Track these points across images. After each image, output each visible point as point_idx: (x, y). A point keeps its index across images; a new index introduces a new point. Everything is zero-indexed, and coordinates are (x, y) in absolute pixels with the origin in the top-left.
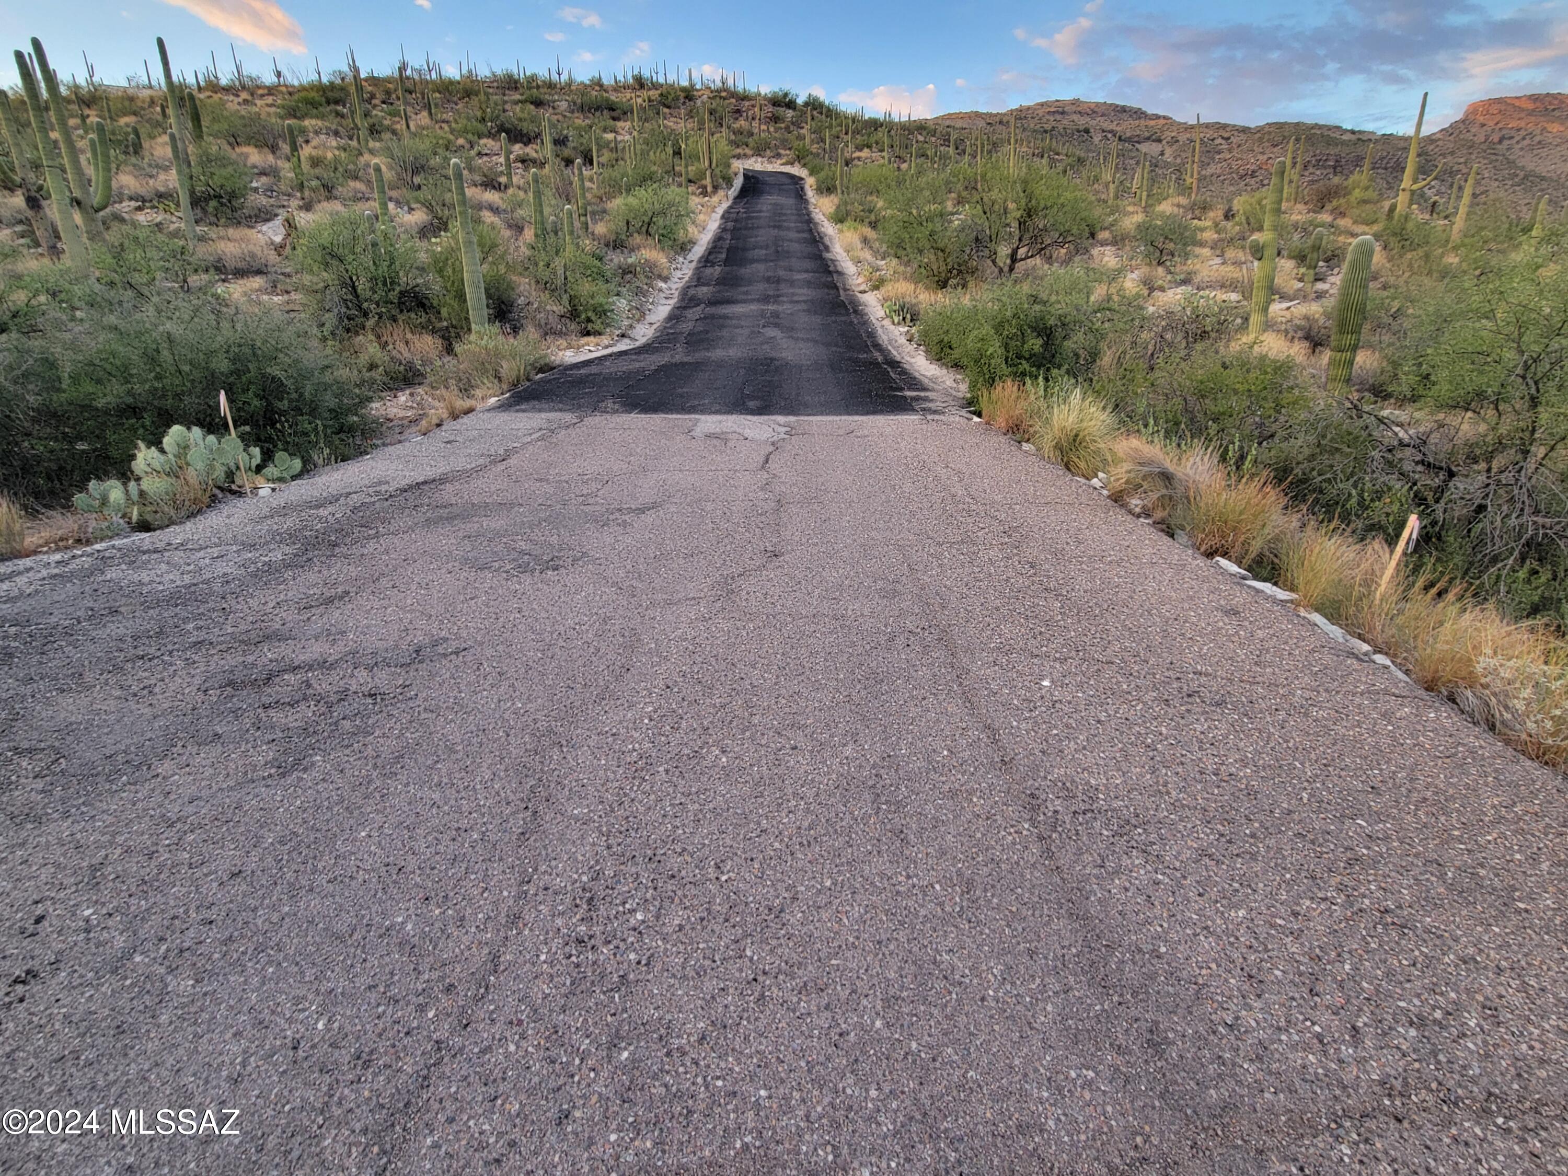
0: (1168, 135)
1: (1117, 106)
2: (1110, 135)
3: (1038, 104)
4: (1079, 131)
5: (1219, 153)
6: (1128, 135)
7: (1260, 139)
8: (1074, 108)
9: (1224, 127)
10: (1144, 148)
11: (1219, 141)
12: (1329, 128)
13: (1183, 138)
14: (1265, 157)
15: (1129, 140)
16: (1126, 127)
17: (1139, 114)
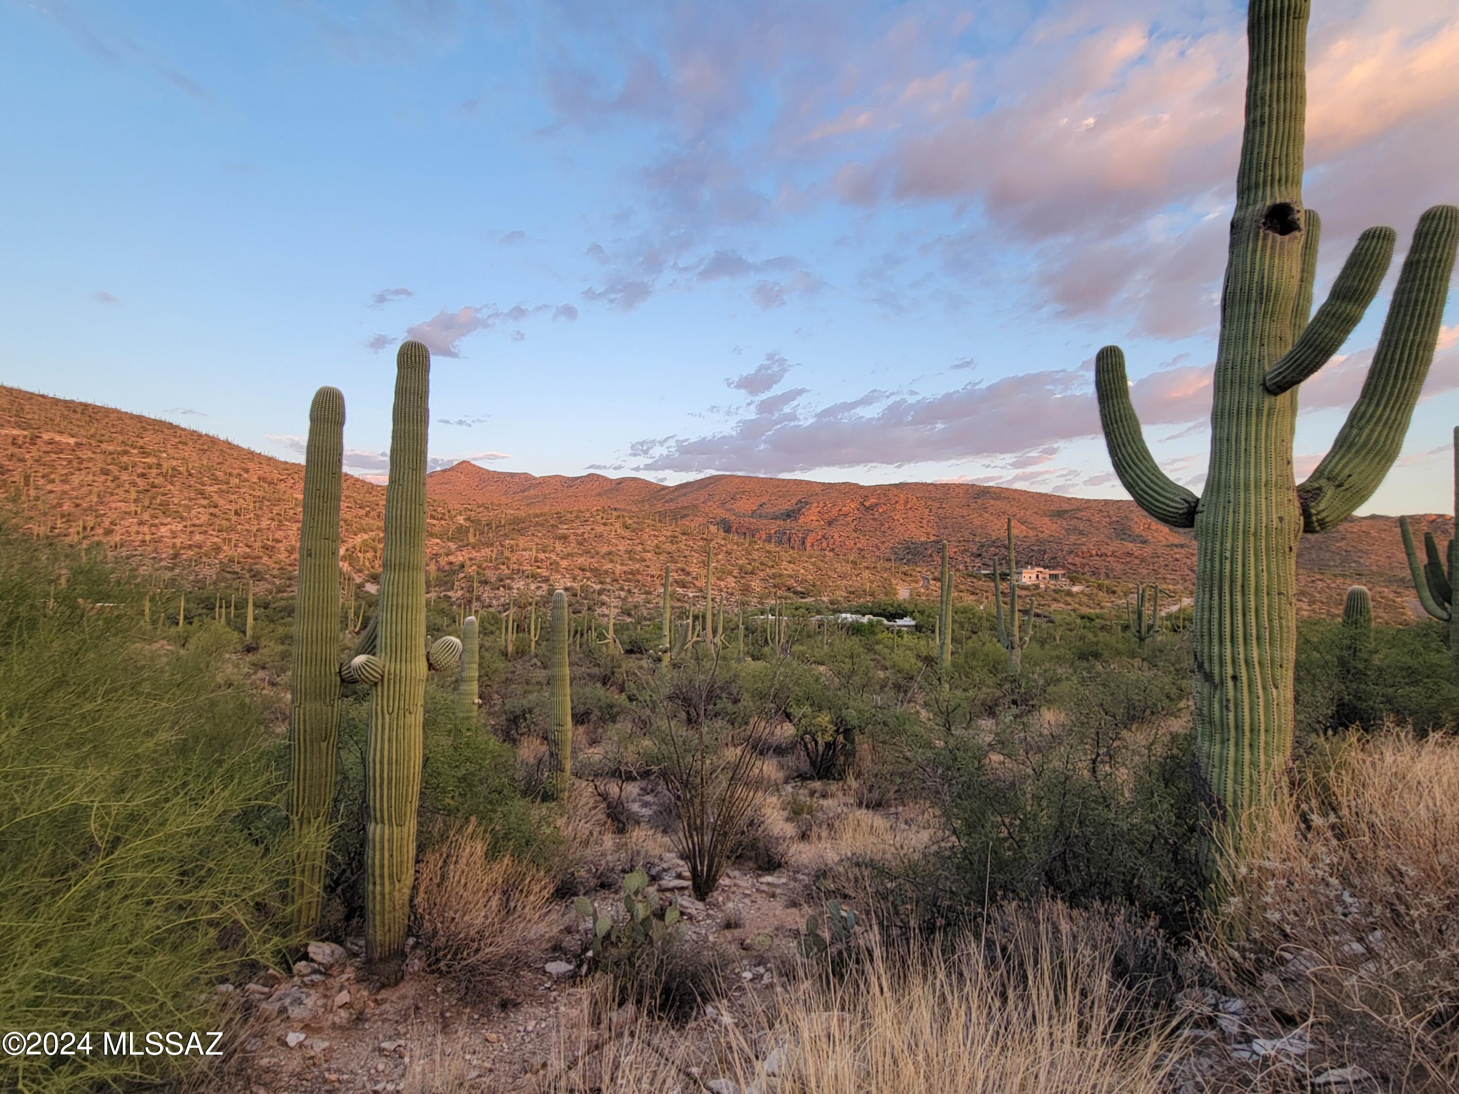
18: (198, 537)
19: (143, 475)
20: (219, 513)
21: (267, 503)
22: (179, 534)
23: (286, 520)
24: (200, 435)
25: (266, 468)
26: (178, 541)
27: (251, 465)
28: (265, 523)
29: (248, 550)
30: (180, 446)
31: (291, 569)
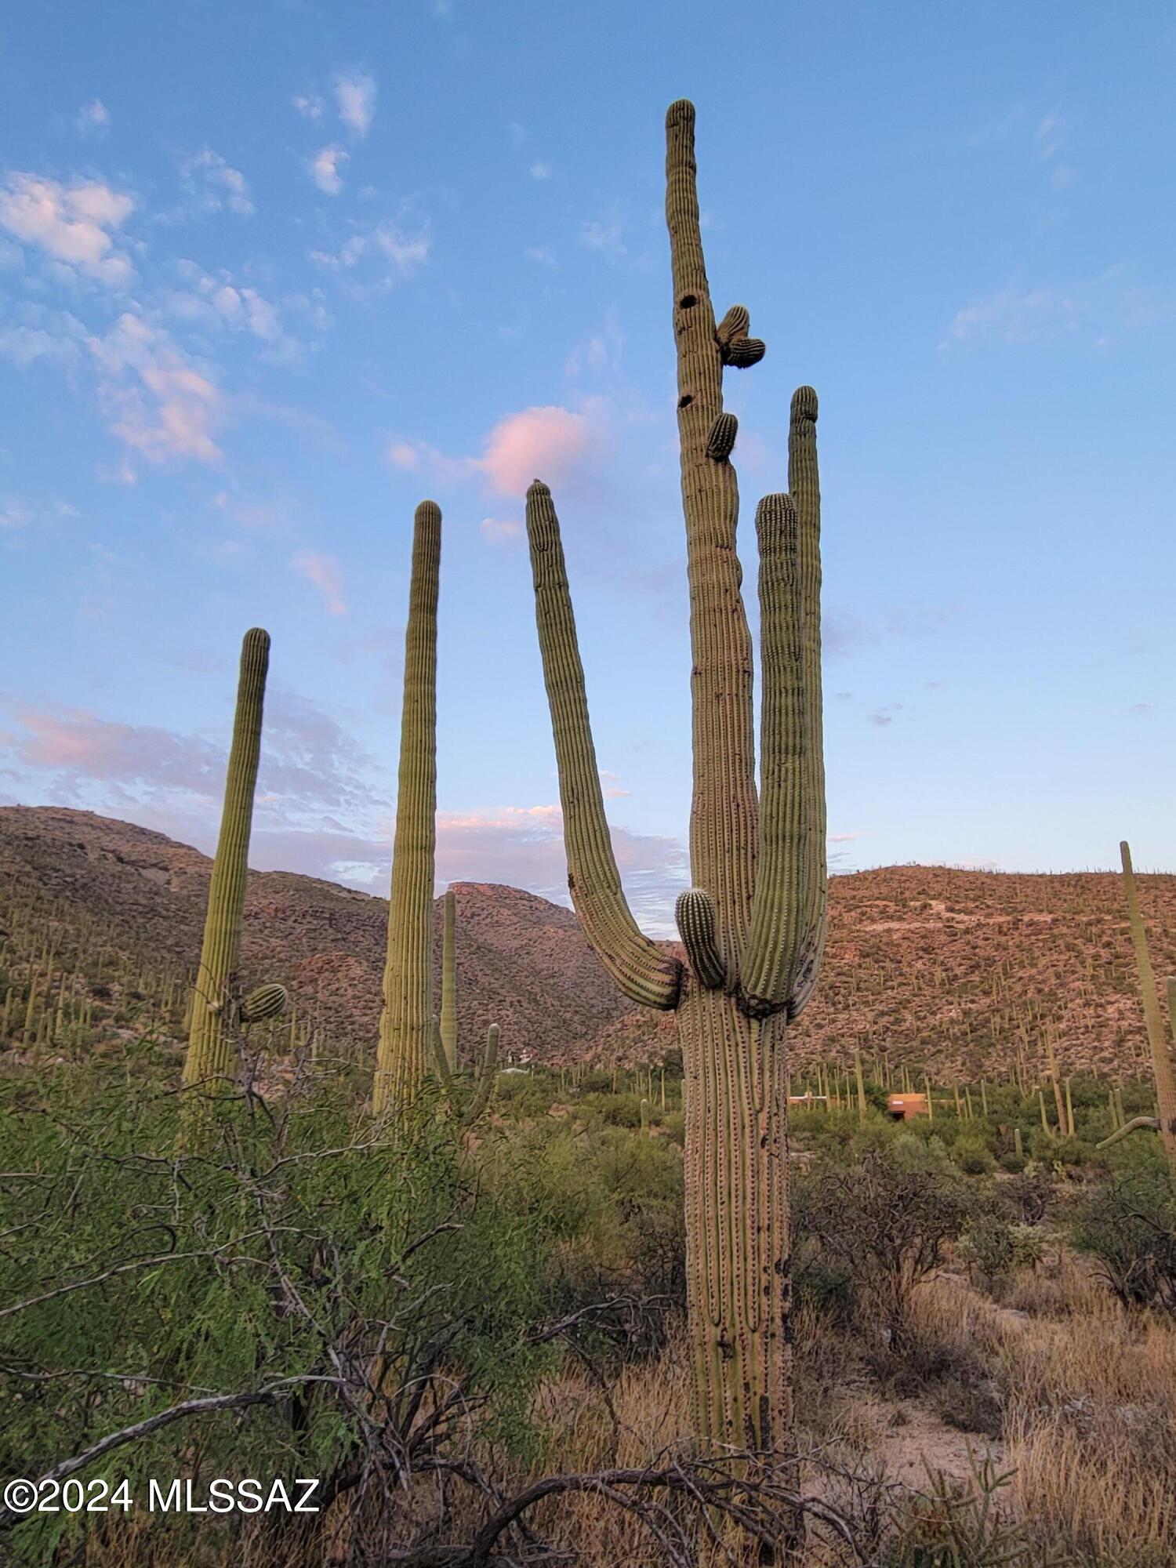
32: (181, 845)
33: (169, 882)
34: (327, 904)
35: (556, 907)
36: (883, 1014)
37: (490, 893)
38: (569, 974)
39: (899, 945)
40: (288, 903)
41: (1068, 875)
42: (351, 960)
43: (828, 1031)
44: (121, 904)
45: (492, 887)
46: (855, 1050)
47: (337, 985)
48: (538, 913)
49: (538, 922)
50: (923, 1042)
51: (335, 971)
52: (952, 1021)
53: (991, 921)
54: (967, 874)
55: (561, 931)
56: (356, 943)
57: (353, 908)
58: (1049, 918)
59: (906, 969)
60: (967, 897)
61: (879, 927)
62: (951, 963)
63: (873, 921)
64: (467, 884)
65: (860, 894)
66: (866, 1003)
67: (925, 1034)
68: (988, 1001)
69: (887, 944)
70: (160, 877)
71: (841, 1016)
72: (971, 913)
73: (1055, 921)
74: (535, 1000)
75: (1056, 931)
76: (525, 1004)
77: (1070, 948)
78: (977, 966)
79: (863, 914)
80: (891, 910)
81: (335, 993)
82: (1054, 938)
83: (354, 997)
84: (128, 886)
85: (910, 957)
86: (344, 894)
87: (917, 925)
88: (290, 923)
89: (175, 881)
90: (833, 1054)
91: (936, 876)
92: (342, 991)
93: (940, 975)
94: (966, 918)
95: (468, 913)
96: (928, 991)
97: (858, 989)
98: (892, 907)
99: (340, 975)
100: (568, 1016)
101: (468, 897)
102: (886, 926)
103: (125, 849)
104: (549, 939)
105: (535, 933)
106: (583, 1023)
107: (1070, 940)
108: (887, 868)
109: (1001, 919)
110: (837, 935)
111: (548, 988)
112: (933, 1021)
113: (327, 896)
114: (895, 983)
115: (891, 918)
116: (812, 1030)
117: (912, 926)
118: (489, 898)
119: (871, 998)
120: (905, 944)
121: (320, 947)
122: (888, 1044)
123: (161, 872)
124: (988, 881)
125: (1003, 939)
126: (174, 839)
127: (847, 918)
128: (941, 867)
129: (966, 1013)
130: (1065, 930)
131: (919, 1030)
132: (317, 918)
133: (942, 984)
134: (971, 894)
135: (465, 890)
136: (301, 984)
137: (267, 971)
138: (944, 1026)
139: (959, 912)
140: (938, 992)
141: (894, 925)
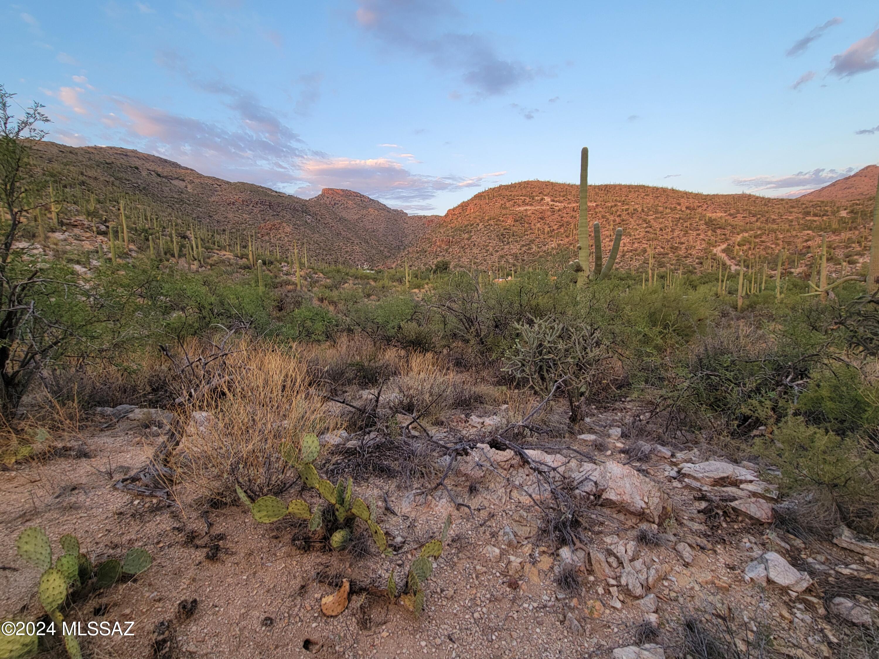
0: (188, 179)
1: (161, 159)
2: (153, 173)
3: (108, 147)
4: (131, 167)
5: (216, 191)
6: (165, 175)
7: (235, 188)
8: (133, 154)
9: (218, 180)
10: (175, 182)
11: (216, 186)
12: (266, 189)
13: (197, 181)
14: (237, 197)
15: (166, 177)
16: (165, 171)
17: (175, 165)
18: (636, 245)
19: (620, 216)
20: (651, 230)
21: (681, 221)
22: (627, 244)
23: (691, 230)
24: (657, 189)
25: (691, 200)
26: (626, 248)
27: (682, 201)
28: (676, 233)
29: (662, 250)
30: (645, 197)
31: (684, 259)
32: (187, 169)
33: (186, 187)
34: (267, 198)
35: (373, 200)
36: (523, 246)
37: (342, 193)
38: (381, 230)
39: (530, 216)
40: (248, 198)
41: (601, 185)
42: (284, 224)
43: (500, 253)
44: (166, 198)
45: (343, 190)
46: (511, 261)
47: (280, 236)
48: (365, 203)
49: (365, 207)
50: (541, 257)
51: (278, 229)
52: (552, 248)
53: (570, 206)
54: (560, 185)
55: (376, 211)
56: (283, 217)
57: (280, 200)
58: (594, 204)
59: (533, 227)
60: (560, 195)
61: (522, 209)
62: (552, 224)
63: (519, 206)
64: (331, 189)
65: (513, 194)
66: (517, 241)
67: (541, 254)
68: (568, 240)
69: (525, 216)
70: (182, 184)
71: (506, 247)
72: (562, 202)
73: (597, 205)
74: (367, 242)
75: (597, 210)
76: (363, 244)
77: (603, 217)
78: (563, 225)
79: (515, 203)
80: (527, 201)
81: (280, 239)
82: (596, 213)
83: (288, 241)
84: (166, 188)
85: (535, 222)
86: (274, 194)
87: (539, 207)
88: (251, 207)
89: (189, 186)
90: (503, 263)
91: (546, 185)
92: (282, 239)
93: (547, 229)
94: (559, 204)
95: (333, 203)
96: (542, 236)
97: (513, 235)
98: (528, 199)
99: (280, 231)
100: (382, 249)
101: (332, 196)
102: (525, 208)
103: (159, 170)
104: (371, 215)
105: (365, 212)
106: (388, 252)
107: (603, 213)
108: (525, 182)
109: (574, 205)
110: (504, 212)
111: (372, 237)
112: (544, 248)
113: (266, 194)
114: (528, 233)
115: (527, 204)
116: (494, 253)
117: (536, 208)
118: (342, 196)
119: (518, 239)
120: (533, 216)
121: (267, 219)
122: (525, 258)
123: (181, 182)
124: (569, 188)
125: (574, 213)
126: (183, 165)
127: (508, 205)
128: (548, 182)
129: (559, 245)
130: (601, 209)
131: (539, 252)
132: (263, 205)
133: (548, 233)
134: (562, 194)
135: (330, 192)
136: (263, 236)
137: (245, 230)
138: (549, 250)
139: (557, 202)
140: (546, 236)
141: (528, 208)
